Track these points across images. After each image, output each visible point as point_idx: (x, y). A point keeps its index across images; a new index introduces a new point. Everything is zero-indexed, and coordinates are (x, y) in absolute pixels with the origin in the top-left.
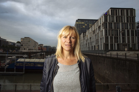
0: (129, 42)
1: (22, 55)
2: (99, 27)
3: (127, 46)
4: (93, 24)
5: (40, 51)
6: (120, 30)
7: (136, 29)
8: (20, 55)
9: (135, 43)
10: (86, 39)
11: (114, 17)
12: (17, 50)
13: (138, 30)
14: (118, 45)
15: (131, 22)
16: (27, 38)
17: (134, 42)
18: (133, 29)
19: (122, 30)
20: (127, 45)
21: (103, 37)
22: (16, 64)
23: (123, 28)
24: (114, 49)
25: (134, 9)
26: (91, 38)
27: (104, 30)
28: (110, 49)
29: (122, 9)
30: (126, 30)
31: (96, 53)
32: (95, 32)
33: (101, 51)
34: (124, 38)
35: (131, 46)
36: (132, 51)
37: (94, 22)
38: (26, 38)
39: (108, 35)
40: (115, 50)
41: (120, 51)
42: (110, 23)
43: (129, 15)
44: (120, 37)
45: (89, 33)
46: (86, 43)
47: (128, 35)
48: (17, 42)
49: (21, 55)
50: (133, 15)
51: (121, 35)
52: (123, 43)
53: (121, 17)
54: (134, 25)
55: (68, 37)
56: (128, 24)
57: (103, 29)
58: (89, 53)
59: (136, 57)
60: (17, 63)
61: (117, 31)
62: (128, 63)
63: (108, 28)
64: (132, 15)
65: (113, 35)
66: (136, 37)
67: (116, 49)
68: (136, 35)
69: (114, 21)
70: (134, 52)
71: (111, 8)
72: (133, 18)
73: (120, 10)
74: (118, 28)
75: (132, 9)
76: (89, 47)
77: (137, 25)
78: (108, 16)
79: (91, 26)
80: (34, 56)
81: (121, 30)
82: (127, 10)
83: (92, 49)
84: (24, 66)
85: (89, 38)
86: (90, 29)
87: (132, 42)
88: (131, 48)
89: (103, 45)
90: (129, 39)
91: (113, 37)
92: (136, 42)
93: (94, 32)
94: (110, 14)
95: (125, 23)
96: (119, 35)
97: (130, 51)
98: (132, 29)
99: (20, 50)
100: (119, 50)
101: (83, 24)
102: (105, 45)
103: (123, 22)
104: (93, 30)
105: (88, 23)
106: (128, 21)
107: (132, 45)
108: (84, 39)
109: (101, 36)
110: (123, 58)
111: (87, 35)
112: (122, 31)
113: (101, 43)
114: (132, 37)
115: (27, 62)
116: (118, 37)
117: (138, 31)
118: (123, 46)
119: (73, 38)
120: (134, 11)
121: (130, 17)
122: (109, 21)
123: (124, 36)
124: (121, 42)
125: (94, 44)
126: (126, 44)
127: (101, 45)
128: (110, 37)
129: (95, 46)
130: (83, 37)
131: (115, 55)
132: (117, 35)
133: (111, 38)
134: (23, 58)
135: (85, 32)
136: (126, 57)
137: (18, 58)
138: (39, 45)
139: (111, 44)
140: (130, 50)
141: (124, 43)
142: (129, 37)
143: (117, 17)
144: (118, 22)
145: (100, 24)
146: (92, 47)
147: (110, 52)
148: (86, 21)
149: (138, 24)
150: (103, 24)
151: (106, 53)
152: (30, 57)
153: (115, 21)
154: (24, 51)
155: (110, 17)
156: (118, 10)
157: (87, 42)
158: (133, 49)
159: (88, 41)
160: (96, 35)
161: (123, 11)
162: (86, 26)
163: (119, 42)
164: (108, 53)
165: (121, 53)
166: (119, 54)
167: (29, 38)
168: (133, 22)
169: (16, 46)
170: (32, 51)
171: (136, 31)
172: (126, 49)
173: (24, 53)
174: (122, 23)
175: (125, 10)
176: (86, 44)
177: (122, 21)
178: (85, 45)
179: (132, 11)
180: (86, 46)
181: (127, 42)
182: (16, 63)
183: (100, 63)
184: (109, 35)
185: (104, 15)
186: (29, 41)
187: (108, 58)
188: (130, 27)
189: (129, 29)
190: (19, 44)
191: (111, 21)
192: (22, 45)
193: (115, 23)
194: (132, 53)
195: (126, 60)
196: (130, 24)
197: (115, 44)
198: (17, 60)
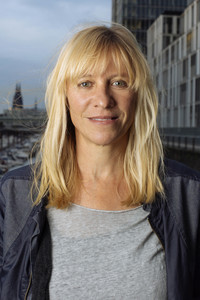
10: (182, 53)
45: (198, 21)
46: (182, 80)
55: (100, 83)
58: (186, 141)
85: (198, 48)
108: (170, 55)
111: (190, 33)
119: (123, 84)
130: (167, 41)
135: (173, 12)
157: (185, 74)
176: (183, 87)
178: (177, 93)
180: (183, 100)
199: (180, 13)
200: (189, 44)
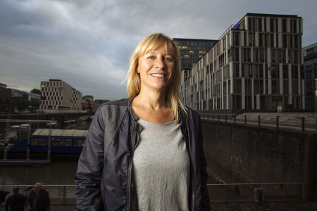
0: (286, 91)
1: (45, 121)
2: (221, 58)
3: (281, 100)
4: (208, 50)
5: (85, 111)
6: (266, 65)
7: (303, 62)
8: (38, 121)
9: (299, 93)
10: (191, 84)
11: (254, 34)
12: (31, 110)
13: (307, 64)
14: (262, 98)
15: (291, 46)
16: (56, 82)
17: (297, 93)
18: (296, 62)
19: (272, 65)
20: (283, 99)
21: (229, 81)
22: (31, 142)
23: (273, 61)
24: (253, 108)
25: (300, 18)
26: (201, 82)
27: (231, 64)
28: (243, 107)
29: (274, 17)
30: (281, 66)
31: (213, 117)
32: (211, 69)
33: (225, 111)
34: (275, 84)
35: (290, 102)
36: (293, 112)
37: (209, 44)
38: (53, 82)
39: (240, 76)
40: (255, 111)
41: (267, 112)
42: (245, 49)
43: (289, 30)
44: (267, 81)
45: (197, 71)
46: (191, 93)
47: (285, 76)
48: (32, 91)
49: (42, 121)
50: (298, 32)
51: (269, 76)
52: (274, 95)
53: (270, 36)
54: (299, 53)
56: (284, 51)
57: (229, 61)
59: (299, 126)
60: (32, 140)
61: (261, 66)
62: (281, 137)
63: (240, 60)
64: (295, 31)
65: (251, 76)
66: (301, 82)
67: (258, 107)
68: (302, 77)
69: (254, 45)
70: (296, 114)
71: (248, 14)
72: (296, 37)
73: (268, 19)
74: (262, 61)
75: (296, 16)
76: (198, 103)
77: (304, 54)
78: (242, 32)
79: (204, 55)
80: (73, 123)
81: (269, 65)
82: (284, 18)
83: (205, 107)
84: (49, 146)
85: (197, 82)
86: (201, 63)
87: (293, 93)
88: (292, 106)
89: (230, 99)
90: (286, 84)
91: (253, 79)
92: (301, 93)
93: (209, 68)
94: (246, 28)
95: (280, 50)
96: (264, 76)
97: (288, 112)
98: (294, 62)
99: (40, 110)
100: (264, 109)
101: (184, 50)
102: (233, 99)
103: (275, 46)
104: (207, 63)
105: (195, 48)
106: (285, 45)
107: (293, 98)
108: (187, 84)
109: (224, 78)
110: (272, 127)
111: (194, 76)
112: (273, 67)
113: (225, 94)
114: (295, 80)
115: (56, 137)
116: (262, 82)
117: (307, 67)
118: (273, 100)
120: (300, 21)
121: (291, 36)
122: (243, 44)
123: (276, 79)
124: (270, 92)
125: (209, 96)
126: (281, 97)
127: (225, 98)
128: (246, 80)
129: (211, 101)
130: (185, 80)
131: (256, 122)
132: (262, 76)
133: (248, 83)
134: (48, 127)
135: (188, 69)
136: (278, 124)
137: (34, 127)
138: (83, 98)
139: (246, 97)
140: (288, 109)
141: (276, 94)
142: (288, 81)
143: (260, 36)
144: (264, 45)
145: (224, 49)
146: (205, 102)
147: (244, 114)
148: (192, 44)
149: (307, 50)
150: (229, 50)
151: (235, 117)
152: (63, 126)
153: (257, 45)
154: (48, 111)
155: (245, 34)
156: (263, 18)
157: (192, 91)
158: (295, 107)
159: (196, 90)
160: (213, 76)
161: (275, 22)
162: (191, 55)
163: (264, 93)
164: (239, 117)
165: (268, 117)
166: (265, 120)
167: (59, 82)
168: (296, 46)
169: (29, 99)
170: (67, 111)
171: (302, 67)
172: (280, 108)
173: (49, 117)
174: (272, 50)
175: (280, 20)
176: (192, 96)
177: (272, 45)
178: (190, 98)
179: (295, 21)
180: (192, 101)
181: (281, 92)
182: (31, 138)
183: (221, 138)
184: (243, 76)
185: (232, 29)
186: (60, 89)
187: (240, 126)
188: (289, 58)
189: (287, 62)
190: (37, 96)
191: (248, 45)
192: (44, 98)
193: (256, 49)
194: (291, 116)
195: (278, 132)
196: (289, 51)
197: (255, 97)
198: (33, 131)
199: (190, 69)
200: (194, 80)
